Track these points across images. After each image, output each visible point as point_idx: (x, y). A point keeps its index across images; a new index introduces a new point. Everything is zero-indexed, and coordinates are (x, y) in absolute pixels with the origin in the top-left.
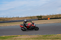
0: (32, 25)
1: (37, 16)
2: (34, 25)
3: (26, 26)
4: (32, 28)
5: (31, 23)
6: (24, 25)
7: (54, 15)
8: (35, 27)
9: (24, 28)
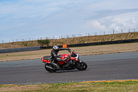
0: (72, 58)
1: (38, 41)
2: (77, 57)
3: (56, 61)
4: (70, 65)
5: (70, 54)
6: (53, 57)
7: (77, 38)
8: (78, 62)
9: (52, 66)
